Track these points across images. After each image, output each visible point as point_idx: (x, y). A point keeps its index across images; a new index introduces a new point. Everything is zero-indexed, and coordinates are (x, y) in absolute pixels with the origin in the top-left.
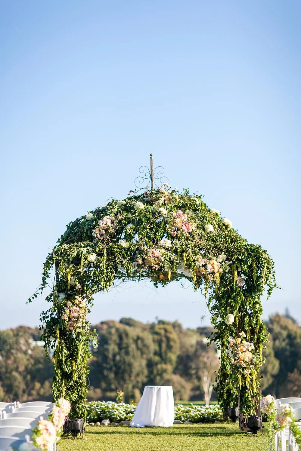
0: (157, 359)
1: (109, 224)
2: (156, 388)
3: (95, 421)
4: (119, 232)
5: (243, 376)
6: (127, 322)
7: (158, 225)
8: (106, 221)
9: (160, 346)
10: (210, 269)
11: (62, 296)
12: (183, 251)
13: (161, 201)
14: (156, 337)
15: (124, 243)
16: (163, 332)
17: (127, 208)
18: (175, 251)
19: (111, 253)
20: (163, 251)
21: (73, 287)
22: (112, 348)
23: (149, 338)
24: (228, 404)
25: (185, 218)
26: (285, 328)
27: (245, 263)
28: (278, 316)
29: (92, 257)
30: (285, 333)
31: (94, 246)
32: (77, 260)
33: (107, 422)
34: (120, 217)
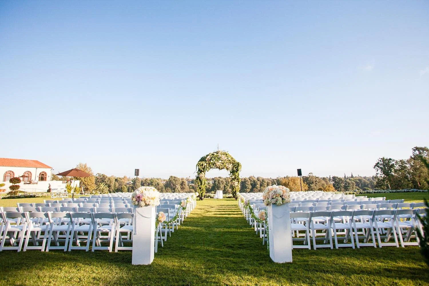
0: (226, 185)
1: (209, 158)
2: (219, 191)
3: (207, 197)
4: (211, 159)
5: (236, 189)
6: (220, 178)
7: (219, 158)
8: (208, 157)
9: (227, 183)
10: (229, 167)
11: (199, 172)
12: (224, 163)
13: (220, 153)
14: (226, 181)
15: (212, 161)
16: (227, 180)
17: (213, 155)
18: (222, 163)
19: (209, 164)
20: (219, 163)
21: (201, 170)
22: (217, 183)
23: (224, 181)
24: (234, 194)
25: (224, 156)
26: (253, 179)
27: (236, 166)
28: (251, 176)
29: (205, 164)
30: (253, 180)
31: (206, 162)
32: (202, 165)
33: (209, 198)
34: (211, 156)
